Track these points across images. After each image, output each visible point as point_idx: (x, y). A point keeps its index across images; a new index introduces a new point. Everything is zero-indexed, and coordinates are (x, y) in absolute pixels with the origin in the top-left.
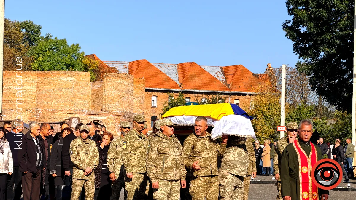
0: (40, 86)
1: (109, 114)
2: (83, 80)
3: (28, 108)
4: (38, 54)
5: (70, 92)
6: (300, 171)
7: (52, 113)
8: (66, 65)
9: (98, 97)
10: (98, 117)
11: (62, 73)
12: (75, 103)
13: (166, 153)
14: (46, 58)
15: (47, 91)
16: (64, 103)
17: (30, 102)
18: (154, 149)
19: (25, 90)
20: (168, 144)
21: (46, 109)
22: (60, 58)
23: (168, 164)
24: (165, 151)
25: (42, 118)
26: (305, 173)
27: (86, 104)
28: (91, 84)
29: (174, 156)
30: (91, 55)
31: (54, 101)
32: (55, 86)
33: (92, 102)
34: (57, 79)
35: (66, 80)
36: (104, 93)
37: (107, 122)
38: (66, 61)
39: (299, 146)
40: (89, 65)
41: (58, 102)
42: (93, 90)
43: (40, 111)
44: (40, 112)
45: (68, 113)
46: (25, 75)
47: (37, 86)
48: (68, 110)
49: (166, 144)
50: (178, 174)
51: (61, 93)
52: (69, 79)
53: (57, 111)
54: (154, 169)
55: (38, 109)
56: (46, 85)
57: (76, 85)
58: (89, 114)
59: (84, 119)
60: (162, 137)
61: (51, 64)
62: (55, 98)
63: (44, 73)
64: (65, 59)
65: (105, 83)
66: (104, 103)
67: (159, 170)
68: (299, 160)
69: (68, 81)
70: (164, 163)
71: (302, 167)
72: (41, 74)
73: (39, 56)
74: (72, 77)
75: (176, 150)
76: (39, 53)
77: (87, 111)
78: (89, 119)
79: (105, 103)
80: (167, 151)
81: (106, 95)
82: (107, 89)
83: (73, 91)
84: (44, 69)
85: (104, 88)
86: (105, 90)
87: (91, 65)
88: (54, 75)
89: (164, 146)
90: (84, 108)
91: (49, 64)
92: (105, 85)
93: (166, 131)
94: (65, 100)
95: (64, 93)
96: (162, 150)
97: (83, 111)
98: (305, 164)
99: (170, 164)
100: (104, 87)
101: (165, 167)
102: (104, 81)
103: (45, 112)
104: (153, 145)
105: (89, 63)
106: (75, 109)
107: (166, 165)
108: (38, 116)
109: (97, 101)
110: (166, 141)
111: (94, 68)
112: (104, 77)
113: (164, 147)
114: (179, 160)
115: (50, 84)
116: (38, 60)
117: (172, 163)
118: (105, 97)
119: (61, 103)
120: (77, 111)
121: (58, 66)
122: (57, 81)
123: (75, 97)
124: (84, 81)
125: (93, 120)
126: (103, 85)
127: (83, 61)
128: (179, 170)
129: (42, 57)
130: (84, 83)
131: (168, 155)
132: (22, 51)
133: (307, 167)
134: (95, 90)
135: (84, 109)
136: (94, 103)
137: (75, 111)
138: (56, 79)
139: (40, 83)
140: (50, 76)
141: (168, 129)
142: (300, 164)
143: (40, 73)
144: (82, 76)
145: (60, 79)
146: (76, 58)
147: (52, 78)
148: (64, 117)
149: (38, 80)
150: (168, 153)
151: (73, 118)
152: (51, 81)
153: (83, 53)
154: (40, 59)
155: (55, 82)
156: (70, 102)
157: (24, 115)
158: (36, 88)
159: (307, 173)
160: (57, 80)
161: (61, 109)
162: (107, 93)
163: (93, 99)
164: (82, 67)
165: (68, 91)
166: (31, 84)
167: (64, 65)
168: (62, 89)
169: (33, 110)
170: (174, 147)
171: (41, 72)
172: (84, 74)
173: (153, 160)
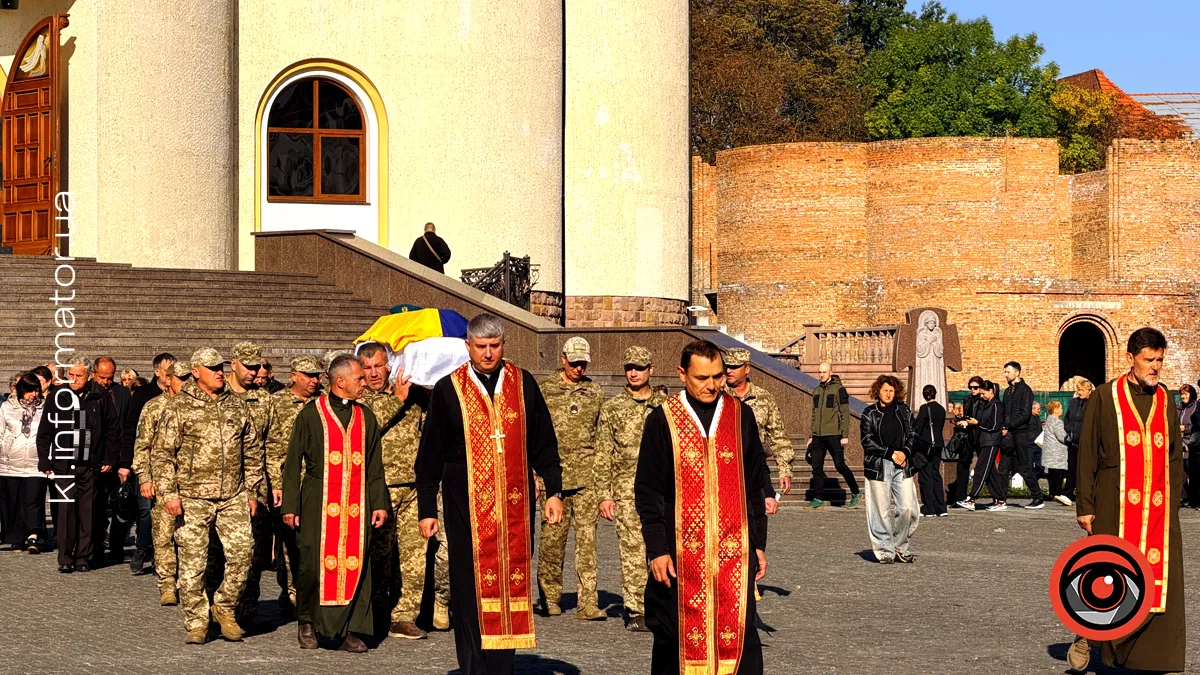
0: (877, 196)
1: (1131, 292)
2: (1033, 167)
3: (838, 275)
4: (890, 80)
5: (987, 212)
6: (326, 460)
7: (920, 292)
8: (989, 114)
9: (1096, 227)
10: (1091, 303)
11: (953, 145)
12: (1004, 255)
13: (198, 434)
14: (916, 91)
15: (902, 213)
16: (966, 256)
17: (845, 254)
18: (171, 423)
19: (824, 213)
20: (207, 412)
21: (899, 278)
22: (967, 89)
23: (202, 460)
24: (195, 430)
25: (888, 310)
26: (335, 464)
27: (1044, 257)
28: (1070, 183)
29: (219, 443)
30: (1087, 73)
31: (929, 249)
32: (930, 192)
33: (1075, 248)
34: (936, 169)
35: (969, 172)
36: (1111, 212)
37: (1125, 320)
38: (989, 101)
39: (329, 408)
40: (1073, 112)
41: (944, 250)
42: (1078, 203)
43: (880, 287)
44: (879, 291)
45: (979, 290)
46: (824, 157)
47: (868, 196)
48: (979, 281)
49: (201, 412)
50: (230, 485)
51: (954, 219)
52: (982, 166)
53: (941, 284)
54: (169, 470)
55: (873, 281)
56: (898, 189)
57: (1006, 188)
58: (1057, 294)
59: (1038, 311)
60: (192, 394)
61: (934, 112)
62: (933, 236)
63: (893, 147)
64: (987, 93)
65: (1116, 176)
66: (1111, 251)
67: (183, 476)
68: (326, 437)
69: (977, 175)
70: (192, 458)
71: (330, 452)
72: (882, 150)
73: (892, 85)
74: (989, 159)
75: (226, 427)
76: (892, 75)
77: (1049, 284)
78: (1057, 311)
79: (1116, 250)
80: (200, 431)
81: (1121, 219)
82: (1121, 197)
83: (997, 212)
84: (910, 132)
85: (1111, 197)
86: (1116, 203)
87: (1080, 112)
88: (926, 155)
89: (194, 418)
90: (1038, 270)
91: (927, 113)
92: (1116, 183)
93: (205, 379)
94: (969, 245)
95: (964, 219)
96: (189, 428)
97: (1036, 282)
98: (337, 445)
99: (206, 462)
100: (1111, 191)
101: (195, 469)
102: (1111, 168)
103: (896, 288)
104: (170, 414)
105: (1076, 102)
106: (1004, 277)
107: (197, 464)
108: (874, 303)
109: (1091, 242)
110: (202, 403)
111: (1092, 122)
112: (1111, 156)
113: (192, 421)
114: (229, 453)
115: (913, 187)
116: (889, 100)
117: (211, 461)
118: (1116, 228)
119: (955, 253)
120: (1013, 282)
121: (962, 120)
122: (936, 175)
123: (1003, 233)
124: (1036, 173)
125: (1073, 313)
126: (1108, 185)
127: (1054, 99)
128: (232, 475)
129: (904, 91)
130: (1036, 178)
131: (202, 440)
132: (839, 71)
133: (342, 452)
134: (1085, 204)
135: (1038, 273)
136: (1083, 251)
137: (1007, 281)
138: (934, 167)
139: (878, 183)
140: (910, 158)
141: (208, 374)
142: (326, 445)
143: (878, 151)
144: (1028, 153)
145: (950, 167)
146: (1027, 88)
147: (919, 165)
148: (966, 305)
149: (869, 172)
150: (202, 434)
151: (922, 310)
152: (917, 178)
153: (1054, 69)
154: (895, 96)
155: (932, 180)
156: (984, 250)
157: (823, 304)
158: (863, 204)
159: (341, 465)
160: (938, 173)
161: (953, 277)
162: (1122, 212)
163: (1078, 235)
164: (1046, 119)
165: (977, 212)
166: (845, 190)
167: (984, 114)
168: (954, 204)
169: (855, 285)
170: (221, 419)
171: (879, 144)
172: (1036, 146)
173: (166, 449)
